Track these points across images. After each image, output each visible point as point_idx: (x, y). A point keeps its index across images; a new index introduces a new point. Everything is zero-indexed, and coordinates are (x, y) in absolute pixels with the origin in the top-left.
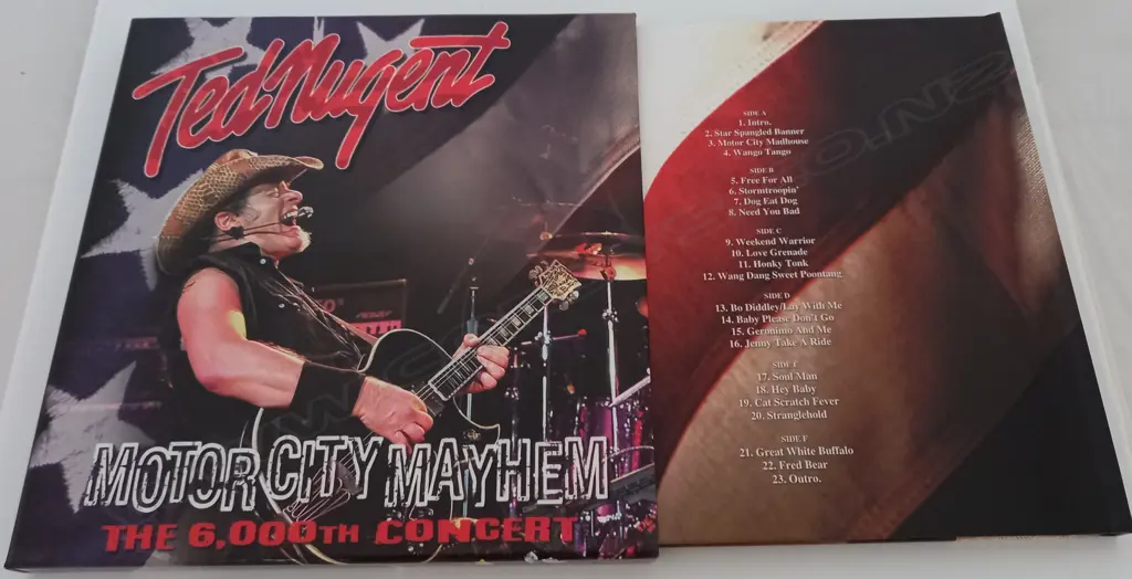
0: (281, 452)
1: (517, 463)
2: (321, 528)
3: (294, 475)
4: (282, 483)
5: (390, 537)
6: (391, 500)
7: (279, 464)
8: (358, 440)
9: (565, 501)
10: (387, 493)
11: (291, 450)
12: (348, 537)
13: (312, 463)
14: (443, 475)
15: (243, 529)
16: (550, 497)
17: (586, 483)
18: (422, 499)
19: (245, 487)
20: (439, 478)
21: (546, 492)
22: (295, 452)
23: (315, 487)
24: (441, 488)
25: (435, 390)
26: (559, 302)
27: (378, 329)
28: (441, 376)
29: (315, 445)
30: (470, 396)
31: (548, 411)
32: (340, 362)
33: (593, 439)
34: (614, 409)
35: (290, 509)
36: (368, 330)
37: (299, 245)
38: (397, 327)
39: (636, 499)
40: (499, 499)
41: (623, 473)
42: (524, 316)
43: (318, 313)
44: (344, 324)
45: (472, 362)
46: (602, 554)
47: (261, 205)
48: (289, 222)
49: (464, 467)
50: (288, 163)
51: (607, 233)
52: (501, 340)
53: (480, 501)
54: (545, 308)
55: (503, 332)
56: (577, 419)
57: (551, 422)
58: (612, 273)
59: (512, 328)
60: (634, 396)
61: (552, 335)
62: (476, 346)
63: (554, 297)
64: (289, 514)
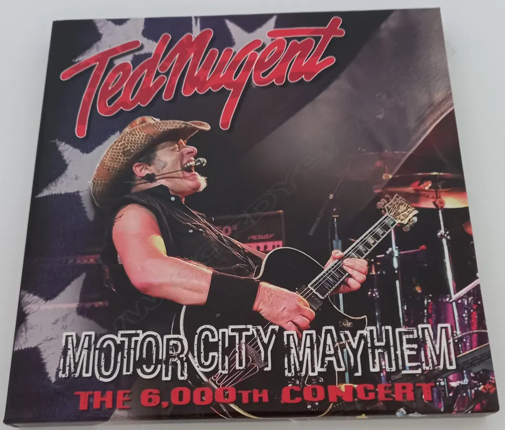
0: (203, 337)
1: (383, 344)
2: (239, 392)
3: (215, 354)
4: (206, 360)
5: (292, 398)
6: (290, 371)
7: (202, 347)
8: (260, 328)
9: (423, 371)
10: (286, 366)
11: (210, 336)
12: (260, 398)
13: (227, 345)
14: (327, 353)
15: (181, 393)
16: (411, 368)
17: (438, 357)
18: (313, 370)
19: (179, 362)
20: (325, 355)
21: (408, 364)
22: (213, 337)
23: (232, 362)
24: (327, 362)
25: (314, 291)
26: (402, 225)
27: (266, 247)
28: (317, 281)
29: (228, 332)
30: (341, 296)
31: (403, 305)
32: (239, 271)
33: (440, 326)
34: (454, 304)
35: (215, 378)
36: (258, 248)
37: (199, 186)
38: (280, 246)
39: (477, 369)
40: (372, 370)
41: (465, 351)
42: (376, 237)
43: (219, 236)
44: (240, 244)
45: (340, 270)
46: (456, 410)
47: (166, 157)
48: (189, 169)
49: (343, 347)
50: (183, 126)
51: (434, 173)
52: (360, 254)
53: (357, 371)
54: (392, 229)
55: (361, 248)
56: (425, 311)
57: (405, 313)
58: (442, 203)
59: (368, 245)
60: (469, 294)
61: (400, 250)
62: (341, 259)
63: (398, 221)
64: (214, 382)
